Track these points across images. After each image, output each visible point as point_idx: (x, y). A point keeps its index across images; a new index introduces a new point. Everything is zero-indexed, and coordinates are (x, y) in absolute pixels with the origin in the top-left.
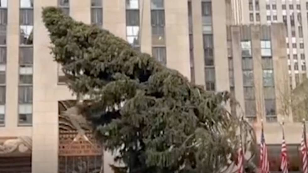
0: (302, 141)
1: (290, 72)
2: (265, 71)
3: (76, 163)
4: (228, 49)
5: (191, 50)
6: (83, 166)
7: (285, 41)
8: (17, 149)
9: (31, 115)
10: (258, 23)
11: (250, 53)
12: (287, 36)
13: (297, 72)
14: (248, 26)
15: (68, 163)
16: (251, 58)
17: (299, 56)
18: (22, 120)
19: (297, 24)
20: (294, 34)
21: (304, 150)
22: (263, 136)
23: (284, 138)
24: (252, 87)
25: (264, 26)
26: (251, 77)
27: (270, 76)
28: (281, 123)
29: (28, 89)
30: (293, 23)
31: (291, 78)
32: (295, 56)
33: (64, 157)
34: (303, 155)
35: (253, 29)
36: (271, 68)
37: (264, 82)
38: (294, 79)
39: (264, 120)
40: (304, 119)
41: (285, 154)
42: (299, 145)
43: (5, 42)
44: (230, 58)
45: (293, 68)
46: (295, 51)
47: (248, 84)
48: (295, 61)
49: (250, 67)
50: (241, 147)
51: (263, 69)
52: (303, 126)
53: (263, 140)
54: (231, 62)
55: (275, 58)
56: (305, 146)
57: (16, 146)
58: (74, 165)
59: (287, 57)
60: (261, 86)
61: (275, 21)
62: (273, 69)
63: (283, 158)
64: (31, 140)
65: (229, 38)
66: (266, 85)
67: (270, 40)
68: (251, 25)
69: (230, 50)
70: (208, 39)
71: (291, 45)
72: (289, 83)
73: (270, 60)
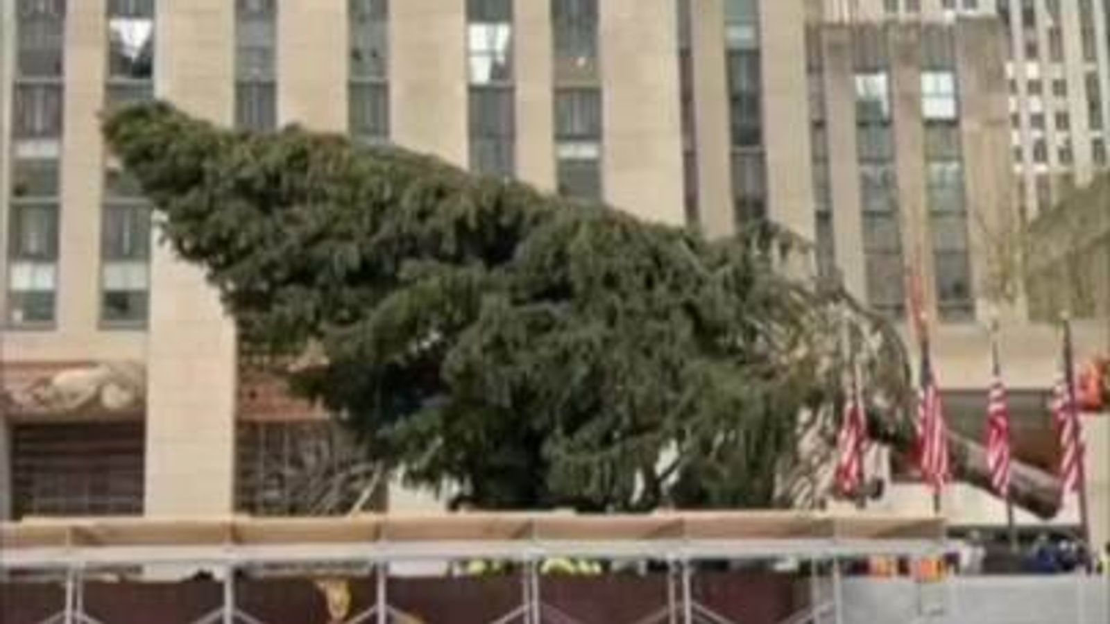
0: (1059, 383)
1: (1018, 168)
2: (936, 167)
3: (293, 443)
4: (811, 97)
5: (687, 98)
6: (318, 453)
7: (1001, 71)
8: (97, 399)
9: (143, 296)
10: (912, 16)
11: (885, 108)
12: (1011, 57)
13: (1041, 168)
14: (880, 26)
15: (267, 444)
16: (886, 123)
17: (1050, 121)
18: (113, 311)
19: (1044, 21)
20: (1031, 51)
21: (1064, 408)
22: (925, 364)
23: (997, 371)
24: (891, 213)
25: (931, 27)
26: (888, 182)
27: (949, 178)
28: (989, 325)
29: (134, 216)
30: (1029, 18)
31: (1022, 187)
32: (1038, 120)
33: (254, 426)
34: (1061, 425)
35: (893, 35)
36: (954, 152)
37: (932, 201)
38: (1031, 189)
39: (929, 314)
40: (1065, 314)
41: (1002, 421)
42: (1049, 394)
43: (58, 69)
44: (819, 125)
45: (1028, 154)
46: (1035, 105)
47: (878, 204)
48: (1037, 134)
49: (886, 153)
50: (854, 398)
51: (928, 159)
52: (1061, 333)
53: (927, 378)
54: (820, 136)
55: (969, 126)
56: (1067, 398)
57: (91, 390)
58: (287, 450)
59: (1010, 122)
60: (922, 210)
61: (970, 13)
62: (960, 159)
63: (994, 432)
64: (143, 372)
65: (815, 63)
66: (936, 208)
67: (952, 69)
68: (887, 26)
69: (819, 100)
70: (743, 64)
71: (1022, 87)
72: (1015, 205)
73: (953, 132)
